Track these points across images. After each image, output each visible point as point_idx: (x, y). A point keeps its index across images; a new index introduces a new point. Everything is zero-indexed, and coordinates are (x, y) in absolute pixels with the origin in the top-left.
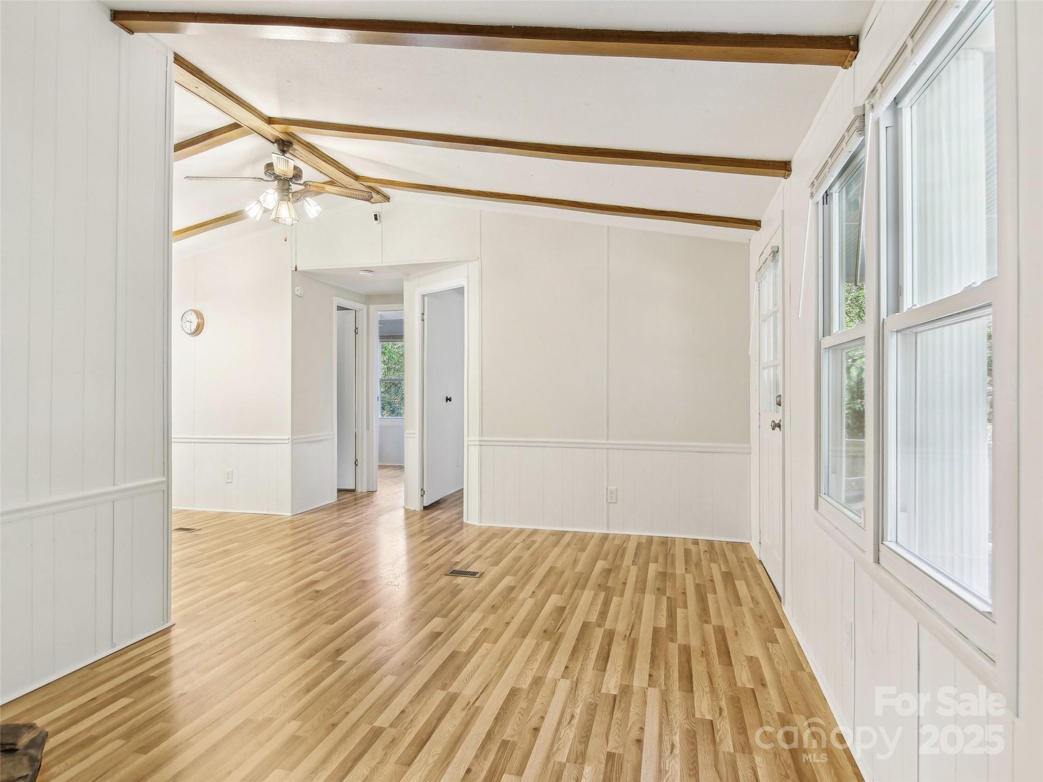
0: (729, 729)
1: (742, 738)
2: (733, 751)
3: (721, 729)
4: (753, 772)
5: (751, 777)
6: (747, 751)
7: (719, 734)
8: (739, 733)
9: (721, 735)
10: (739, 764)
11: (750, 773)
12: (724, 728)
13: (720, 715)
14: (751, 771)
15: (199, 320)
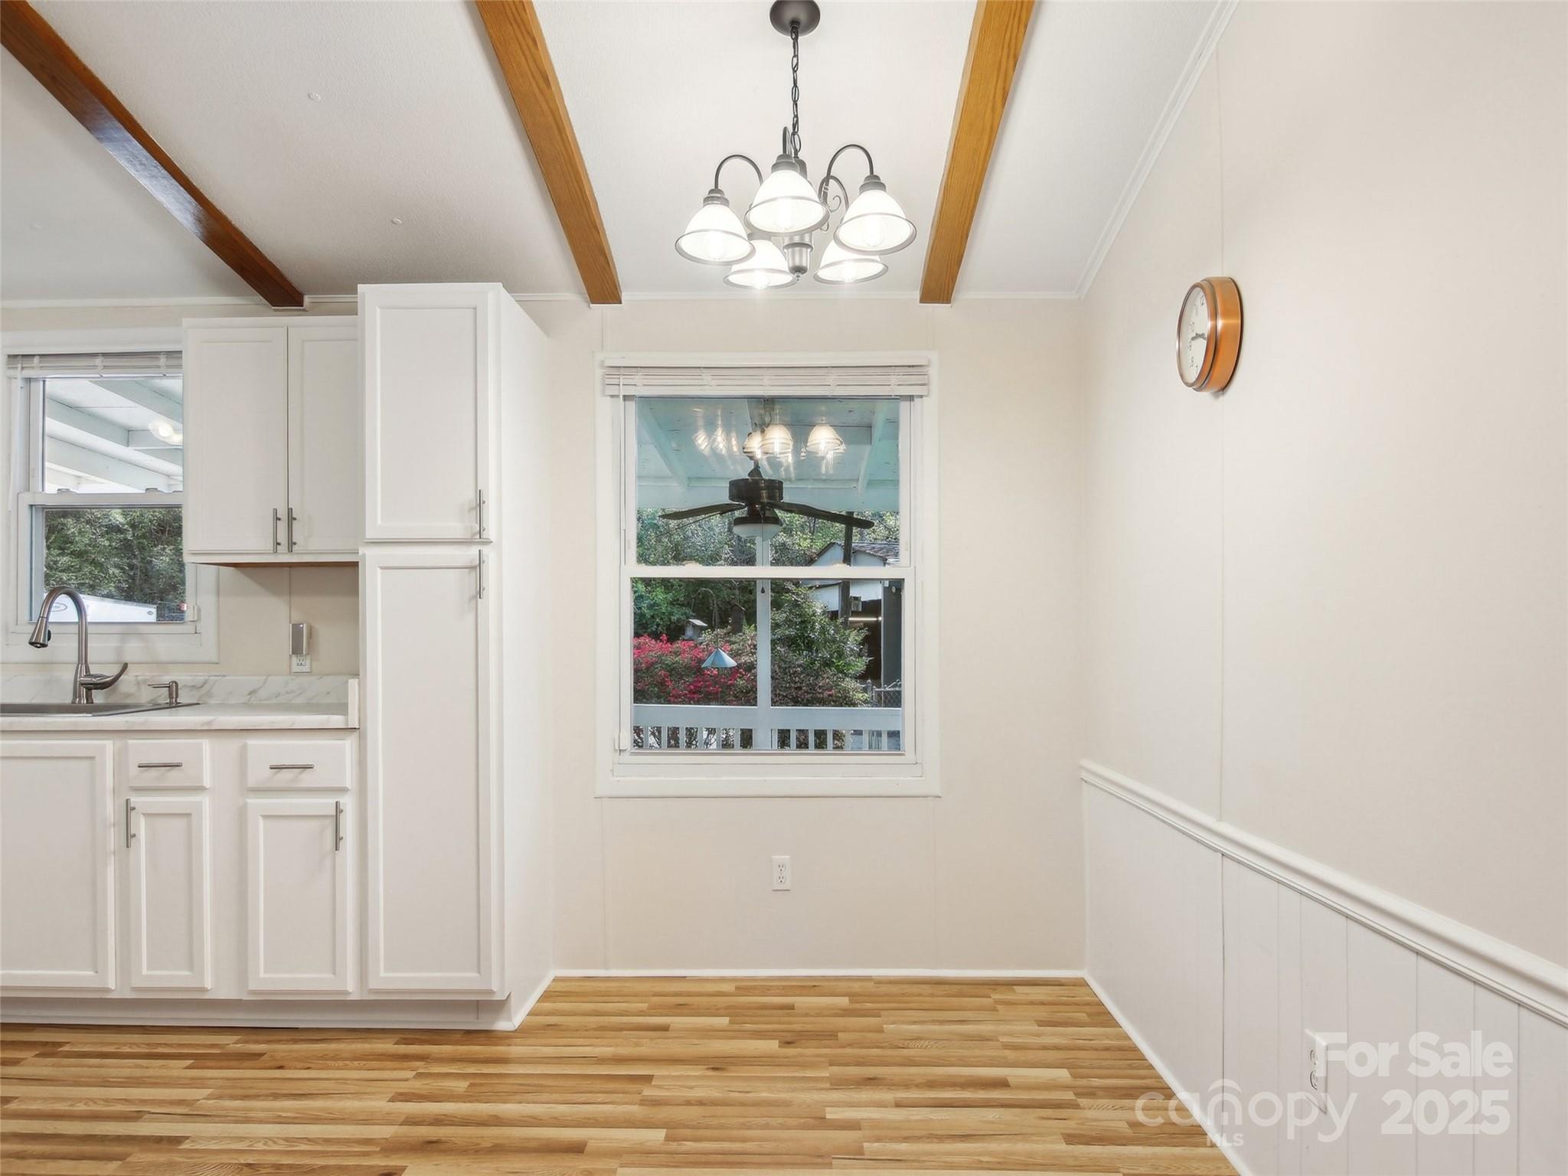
15: (1220, 323)
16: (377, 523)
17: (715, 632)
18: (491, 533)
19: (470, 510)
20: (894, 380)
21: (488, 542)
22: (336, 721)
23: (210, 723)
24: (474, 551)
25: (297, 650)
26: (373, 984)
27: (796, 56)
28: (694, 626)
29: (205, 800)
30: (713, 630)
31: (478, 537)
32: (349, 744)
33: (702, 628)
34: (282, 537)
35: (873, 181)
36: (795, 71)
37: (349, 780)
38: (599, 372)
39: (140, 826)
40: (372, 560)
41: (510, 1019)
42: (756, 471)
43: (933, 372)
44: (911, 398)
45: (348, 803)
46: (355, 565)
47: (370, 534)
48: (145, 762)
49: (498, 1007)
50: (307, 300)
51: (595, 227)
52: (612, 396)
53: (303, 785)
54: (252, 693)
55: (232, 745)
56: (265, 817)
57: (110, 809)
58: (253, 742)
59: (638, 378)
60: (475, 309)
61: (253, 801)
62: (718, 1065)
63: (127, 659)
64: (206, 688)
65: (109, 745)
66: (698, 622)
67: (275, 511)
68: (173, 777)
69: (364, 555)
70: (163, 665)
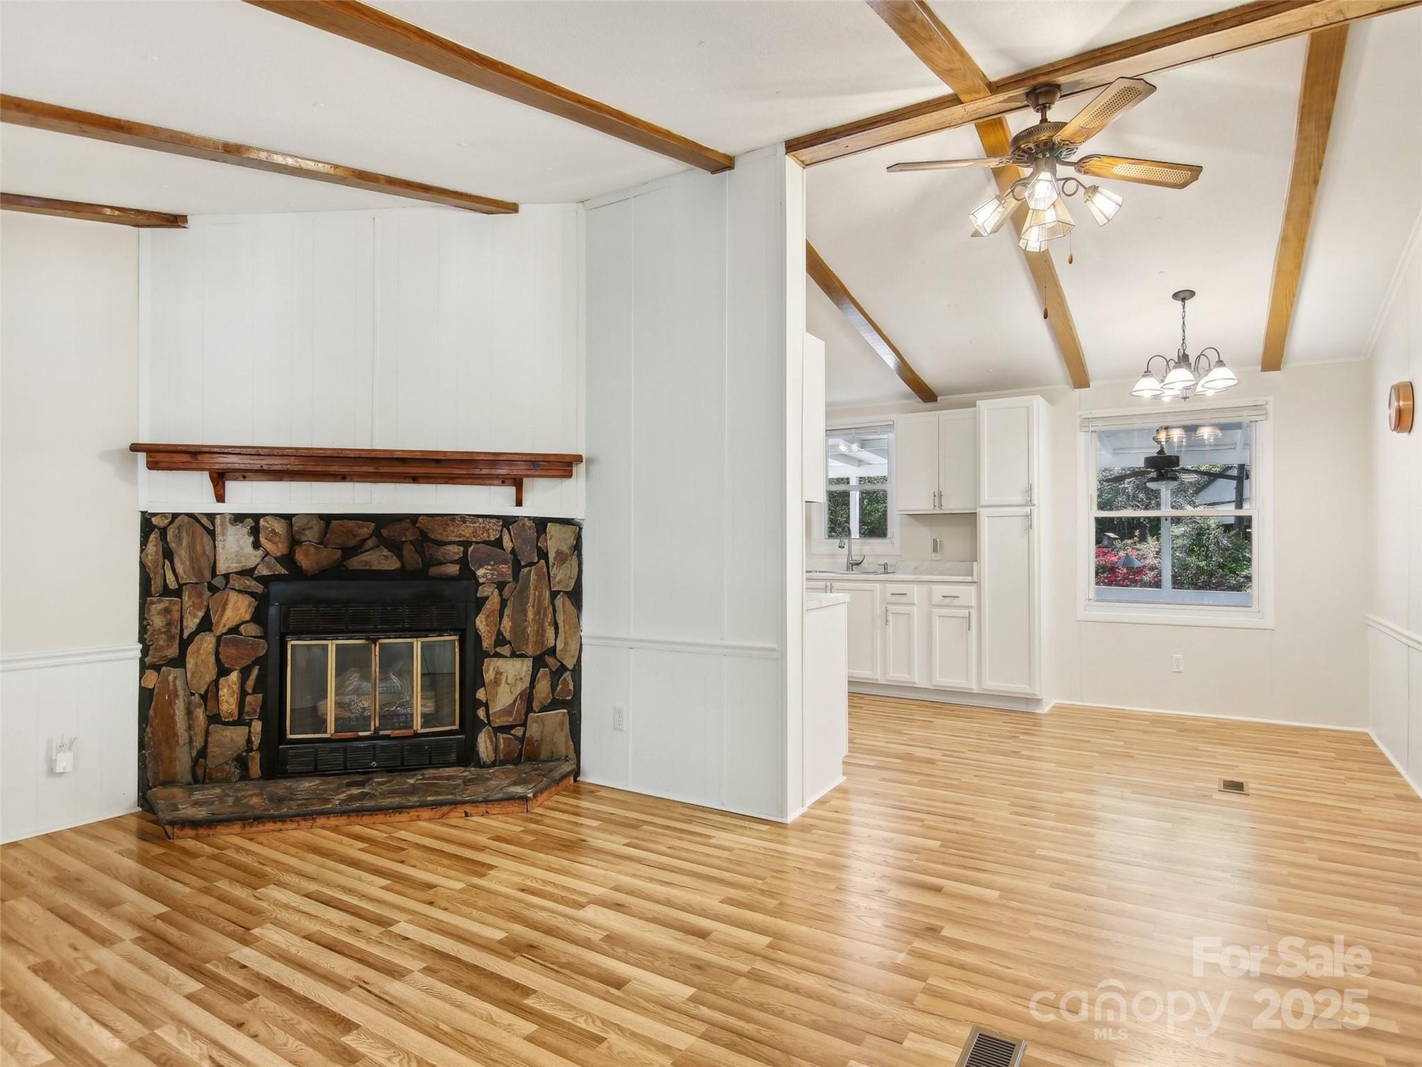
0: (182, 1050)
1: (155, 1052)
2: (155, 1031)
3: (193, 1043)
4: (116, 1028)
5: (115, 1023)
6: (138, 1043)
7: (189, 1037)
8: (165, 1054)
9: (186, 1036)
10: (138, 1026)
11: (118, 1026)
12: (190, 1046)
13: (211, 1057)
14: (119, 1028)
15: (1401, 403)
16: (986, 496)
17: (1123, 542)
18: (1035, 501)
19: (1026, 491)
20: (1245, 413)
21: (1034, 505)
22: (969, 579)
23: (917, 578)
24: (1028, 509)
25: (935, 550)
26: (984, 687)
27: (1184, 312)
28: (1109, 537)
29: (915, 609)
30: (1122, 540)
31: (1030, 503)
32: (973, 589)
33: (1115, 539)
34: (937, 504)
35: (1220, 363)
36: (1183, 318)
37: (974, 603)
38: (1078, 420)
39: (890, 618)
40: (983, 514)
41: (1042, 709)
42: (1161, 452)
43: (1270, 408)
44: (1256, 421)
45: (973, 612)
46: (976, 513)
47: (983, 503)
48: (893, 593)
49: (1038, 701)
50: (939, 398)
51: (1083, 364)
52: (1085, 432)
53: (955, 604)
54: (916, 568)
55: (925, 588)
56: (939, 616)
57: (879, 610)
58: (934, 587)
59: (1099, 423)
60: (1028, 407)
61: (935, 610)
62: (1145, 732)
63: (865, 554)
64: (897, 566)
65: (878, 586)
66: (1112, 535)
67: (934, 493)
68: (903, 599)
69: (980, 512)
70: (878, 556)
